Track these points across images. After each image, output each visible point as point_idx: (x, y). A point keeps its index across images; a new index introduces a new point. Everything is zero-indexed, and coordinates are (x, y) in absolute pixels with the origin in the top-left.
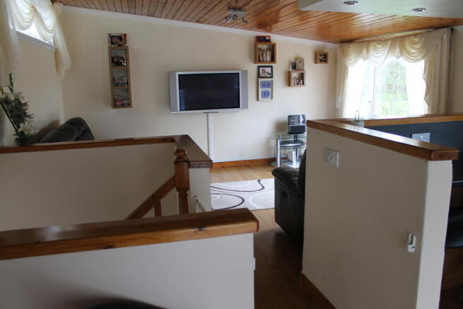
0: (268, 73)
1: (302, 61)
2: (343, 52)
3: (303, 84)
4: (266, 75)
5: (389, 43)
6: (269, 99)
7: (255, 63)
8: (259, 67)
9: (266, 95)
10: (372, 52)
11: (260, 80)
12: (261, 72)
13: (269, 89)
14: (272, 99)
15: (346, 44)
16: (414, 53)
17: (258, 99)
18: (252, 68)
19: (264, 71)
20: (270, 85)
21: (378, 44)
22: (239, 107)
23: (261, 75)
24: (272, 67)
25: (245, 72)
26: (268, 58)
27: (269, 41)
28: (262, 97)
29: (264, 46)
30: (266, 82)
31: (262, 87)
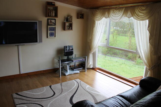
0: (53, 23)
1: (71, 17)
2: (93, 13)
3: (72, 29)
4: (52, 24)
5: (124, 9)
6: (53, 37)
7: (46, 17)
8: (48, 19)
9: (52, 35)
10: (112, 14)
11: (49, 26)
12: (49, 22)
13: (54, 32)
14: (55, 37)
15: (94, 10)
16: (142, 16)
17: (47, 37)
18: (44, 20)
19: (51, 22)
20: (54, 29)
21: (116, 10)
22: (37, 42)
23: (49, 24)
24: (55, 19)
25: (40, 22)
26: (54, 15)
27: (54, 5)
28: (50, 36)
29: (51, 8)
30: (52, 27)
31: (49, 31)
